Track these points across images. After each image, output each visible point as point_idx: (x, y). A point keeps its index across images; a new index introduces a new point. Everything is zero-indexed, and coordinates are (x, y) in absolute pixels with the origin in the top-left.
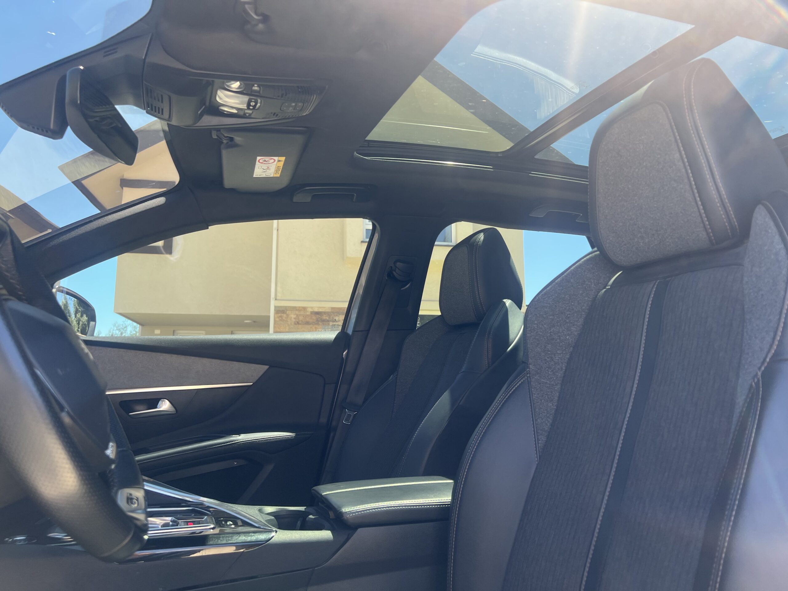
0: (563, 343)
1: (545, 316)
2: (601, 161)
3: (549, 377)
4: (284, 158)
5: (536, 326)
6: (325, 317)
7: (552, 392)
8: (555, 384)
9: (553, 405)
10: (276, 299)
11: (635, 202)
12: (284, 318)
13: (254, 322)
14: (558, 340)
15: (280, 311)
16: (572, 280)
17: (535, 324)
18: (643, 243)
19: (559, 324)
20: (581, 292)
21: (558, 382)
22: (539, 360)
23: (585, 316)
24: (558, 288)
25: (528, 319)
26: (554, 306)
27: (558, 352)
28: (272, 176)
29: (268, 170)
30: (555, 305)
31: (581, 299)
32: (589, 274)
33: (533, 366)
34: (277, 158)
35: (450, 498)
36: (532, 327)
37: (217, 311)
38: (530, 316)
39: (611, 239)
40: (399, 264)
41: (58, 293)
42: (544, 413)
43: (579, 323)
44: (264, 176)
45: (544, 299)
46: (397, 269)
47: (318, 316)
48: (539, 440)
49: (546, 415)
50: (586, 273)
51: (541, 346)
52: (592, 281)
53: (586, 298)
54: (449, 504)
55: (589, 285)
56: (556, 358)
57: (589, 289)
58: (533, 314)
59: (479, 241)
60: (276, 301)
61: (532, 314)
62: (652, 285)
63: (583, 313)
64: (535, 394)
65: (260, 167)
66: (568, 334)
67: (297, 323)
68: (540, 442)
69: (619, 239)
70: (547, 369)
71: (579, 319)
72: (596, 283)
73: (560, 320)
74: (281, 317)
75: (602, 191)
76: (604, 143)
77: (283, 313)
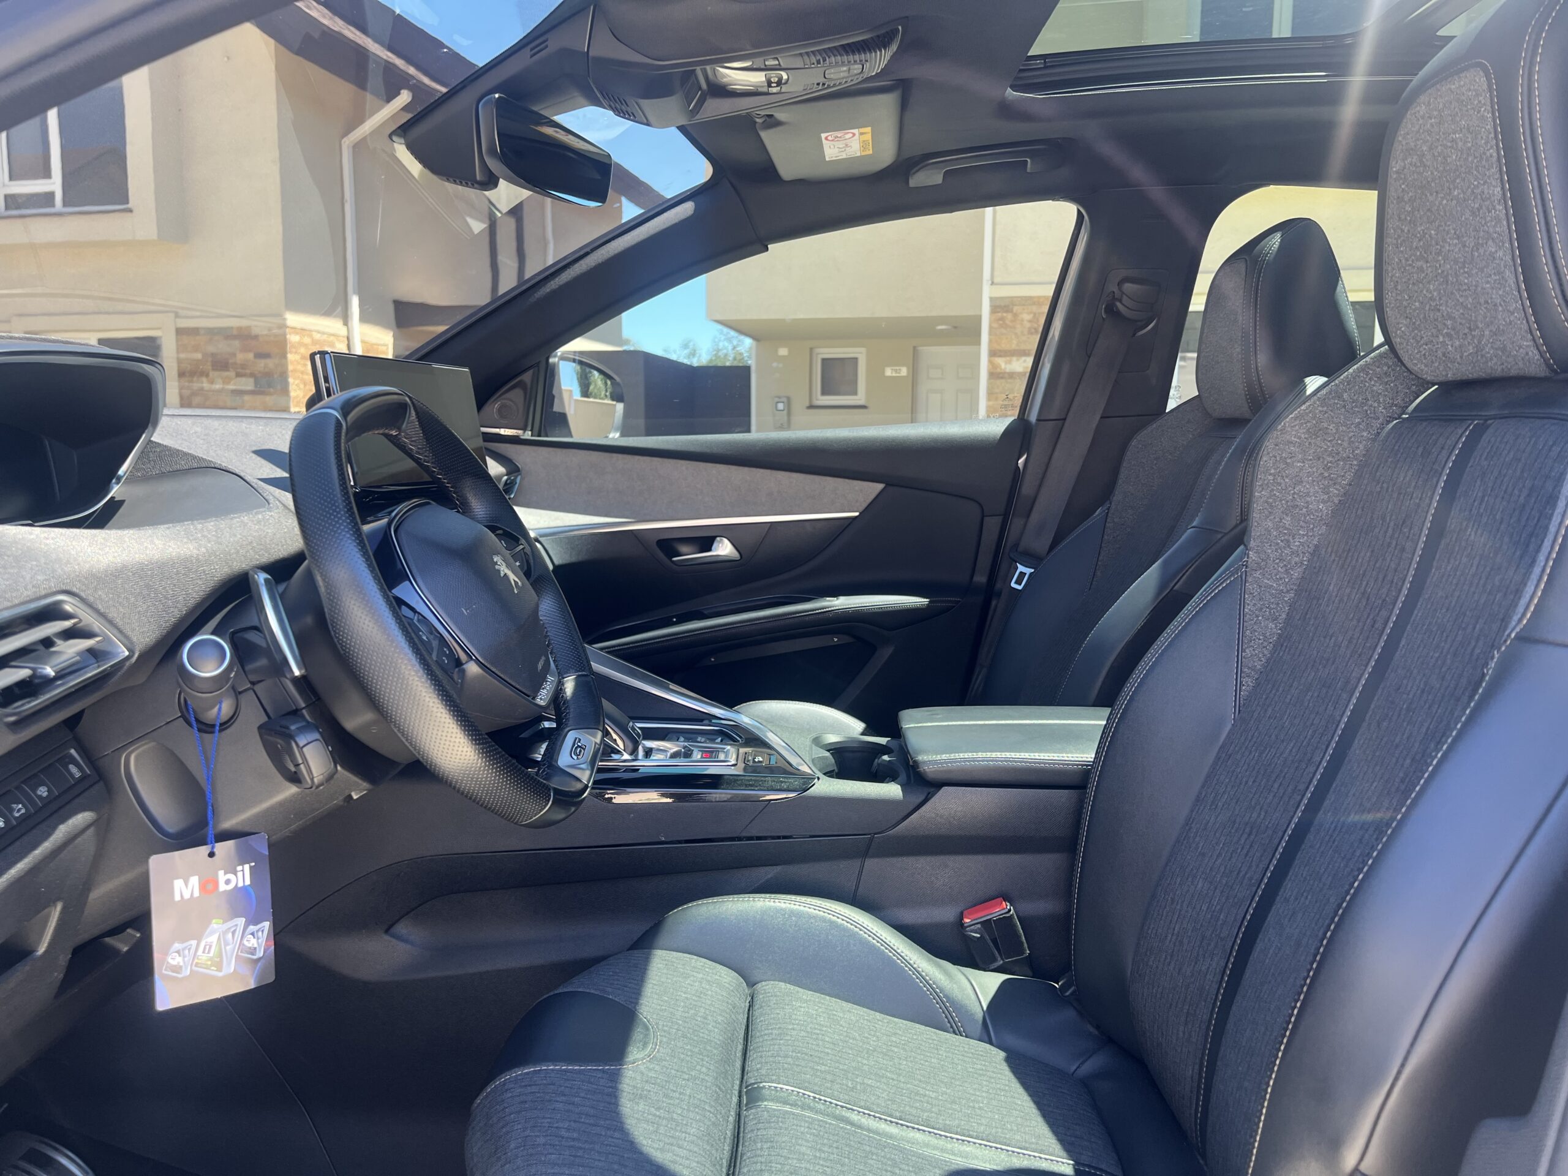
0: (1312, 517)
1: (1289, 461)
2: (1394, 169)
3: (1278, 577)
4: (870, 128)
5: (1272, 478)
7: (1278, 604)
8: (1285, 590)
9: (1276, 626)
10: (993, 283)
11: (1438, 265)
12: (1007, 322)
13: (955, 327)
14: (1304, 510)
15: (1001, 307)
16: (1345, 396)
17: (1270, 474)
18: (1452, 346)
19: (1310, 478)
20: (1357, 420)
21: (1291, 586)
22: (1267, 543)
23: (1357, 468)
24: (1320, 408)
25: (1261, 463)
26: (1307, 444)
27: (1300, 532)
28: (858, 154)
29: (847, 149)
30: (1310, 441)
31: (1356, 434)
32: (1378, 384)
33: (1255, 555)
34: (857, 130)
35: (1093, 756)
36: (1265, 480)
37: (881, 311)
38: (1264, 459)
39: (1403, 329)
40: (1128, 287)
41: (561, 362)
42: (1259, 639)
43: (1345, 480)
44: (844, 156)
45: (1292, 427)
46: (1124, 296)
48: (1244, 685)
49: (1262, 643)
50: (1373, 383)
51: (1275, 518)
52: (1381, 400)
53: (1365, 434)
54: (1089, 765)
55: (1375, 407)
56: (1295, 542)
57: (1372, 415)
58: (1271, 455)
59: (1268, 253)
60: (994, 286)
61: (1268, 454)
62: (1460, 432)
63: (1355, 463)
64: (1248, 604)
65: (832, 147)
66: (1323, 499)
67: (1033, 331)
68: (1244, 688)
69: (1416, 332)
70: (1277, 561)
71: (1345, 473)
72: (1388, 403)
73: (1314, 472)
74: (1002, 319)
75: (1392, 231)
76: (1402, 132)
77: (1007, 311)
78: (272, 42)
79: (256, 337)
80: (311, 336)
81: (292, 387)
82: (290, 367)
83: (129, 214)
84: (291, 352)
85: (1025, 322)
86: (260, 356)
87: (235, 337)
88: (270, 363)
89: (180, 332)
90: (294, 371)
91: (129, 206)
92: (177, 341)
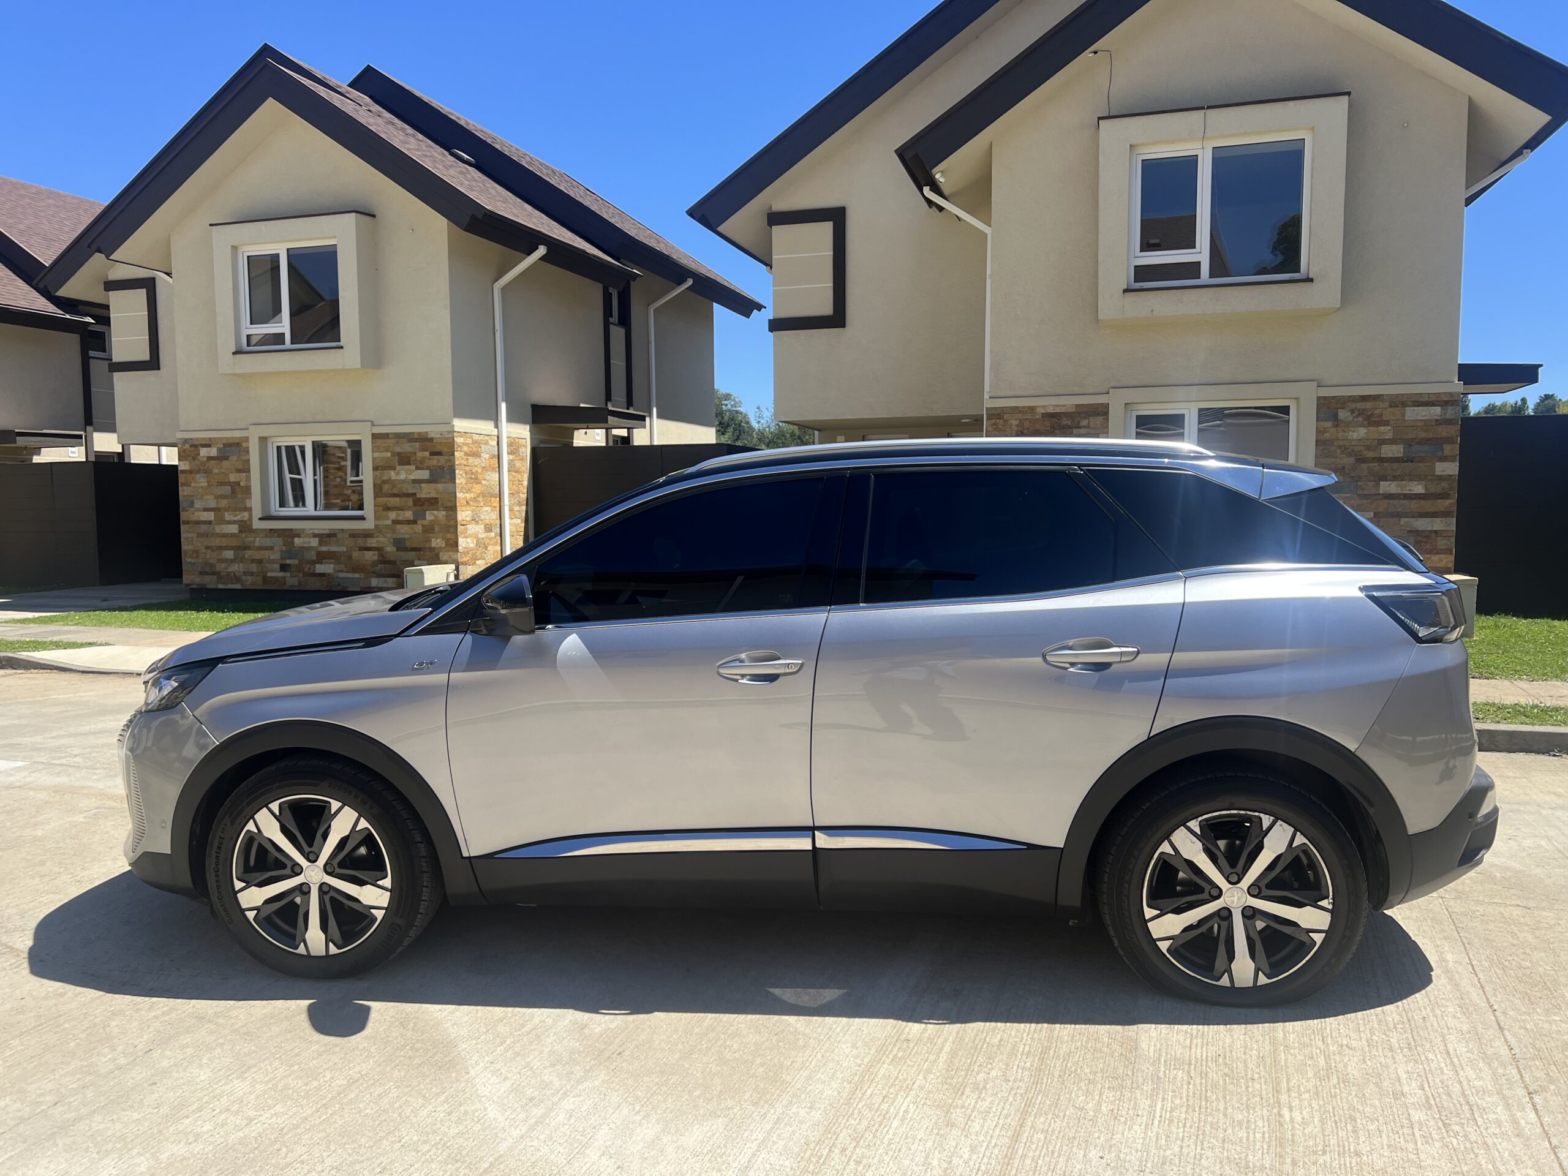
6: (1065, 421)
10: (991, 397)
12: (1000, 426)
15: (995, 414)
47: (1054, 420)
60: (991, 399)
67: (1020, 433)
74: (995, 424)
77: (999, 419)
78: (446, 220)
79: (432, 439)
80: (471, 438)
81: (458, 476)
82: (457, 462)
83: (341, 350)
84: (457, 451)
85: (1013, 427)
86: (433, 454)
87: (416, 440)
88: (442, 460)
89: (375, 436)
90: (460, 464)
91: (341, 344)
92: (372, 443)
